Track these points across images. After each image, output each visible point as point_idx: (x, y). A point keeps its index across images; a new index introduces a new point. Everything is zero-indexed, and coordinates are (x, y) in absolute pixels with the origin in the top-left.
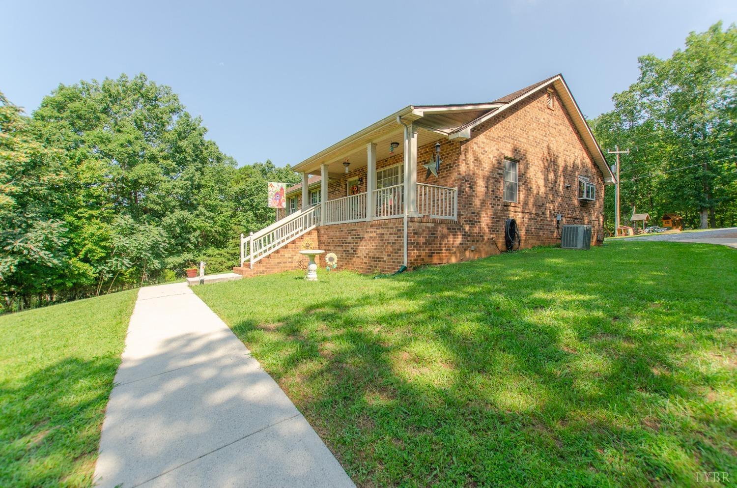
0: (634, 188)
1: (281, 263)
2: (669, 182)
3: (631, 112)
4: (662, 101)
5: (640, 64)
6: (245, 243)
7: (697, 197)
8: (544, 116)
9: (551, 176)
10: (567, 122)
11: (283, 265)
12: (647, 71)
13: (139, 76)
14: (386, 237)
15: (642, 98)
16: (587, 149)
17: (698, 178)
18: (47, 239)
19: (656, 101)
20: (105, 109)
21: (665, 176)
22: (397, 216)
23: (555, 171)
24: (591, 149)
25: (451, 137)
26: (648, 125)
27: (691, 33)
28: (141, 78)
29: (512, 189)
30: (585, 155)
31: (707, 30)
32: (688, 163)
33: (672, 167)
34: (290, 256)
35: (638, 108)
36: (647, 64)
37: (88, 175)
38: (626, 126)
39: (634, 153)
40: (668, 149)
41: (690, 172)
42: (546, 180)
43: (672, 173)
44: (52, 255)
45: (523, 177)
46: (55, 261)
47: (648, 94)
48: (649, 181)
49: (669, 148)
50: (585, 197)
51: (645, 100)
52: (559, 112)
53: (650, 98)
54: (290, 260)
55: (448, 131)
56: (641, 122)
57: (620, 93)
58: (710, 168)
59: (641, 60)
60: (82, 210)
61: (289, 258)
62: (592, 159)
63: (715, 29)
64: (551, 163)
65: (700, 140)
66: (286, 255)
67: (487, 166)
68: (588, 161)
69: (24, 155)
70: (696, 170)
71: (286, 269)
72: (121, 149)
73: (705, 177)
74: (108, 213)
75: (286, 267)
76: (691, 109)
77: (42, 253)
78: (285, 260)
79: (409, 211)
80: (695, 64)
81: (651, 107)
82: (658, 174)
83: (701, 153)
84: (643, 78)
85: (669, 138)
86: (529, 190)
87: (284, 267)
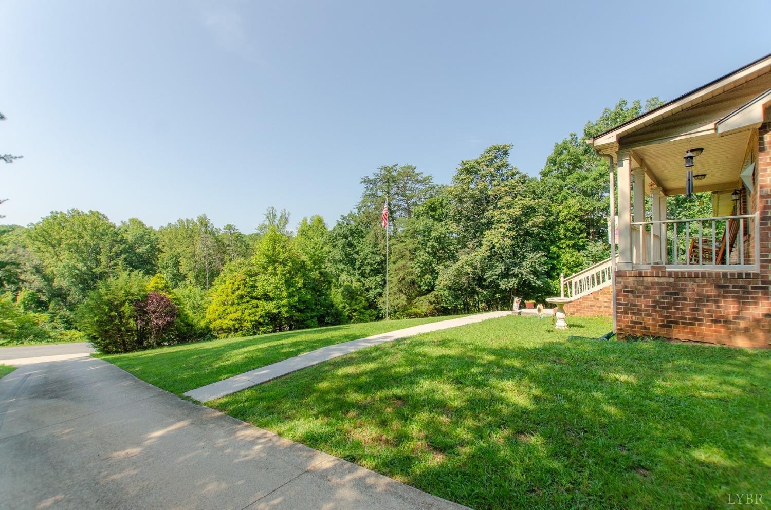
1: (594, 306)
6: (576, 283)
11: (598, 309)
18: (532, 266)
20: (586, 150)
34: (606, 299)
37: (566, 213)
44: (535, 278)
46: (539, 283)
54: (606, 304)
60: (562, 242)
61: (605, 302)
66: (601, 299)
69: (518, 210)
71: (601, 314)
72: (593, 183)
74: (582, 242)
75: (602, 312)
77: (529, 276)
78: (598, 304)
87: (599, 312)
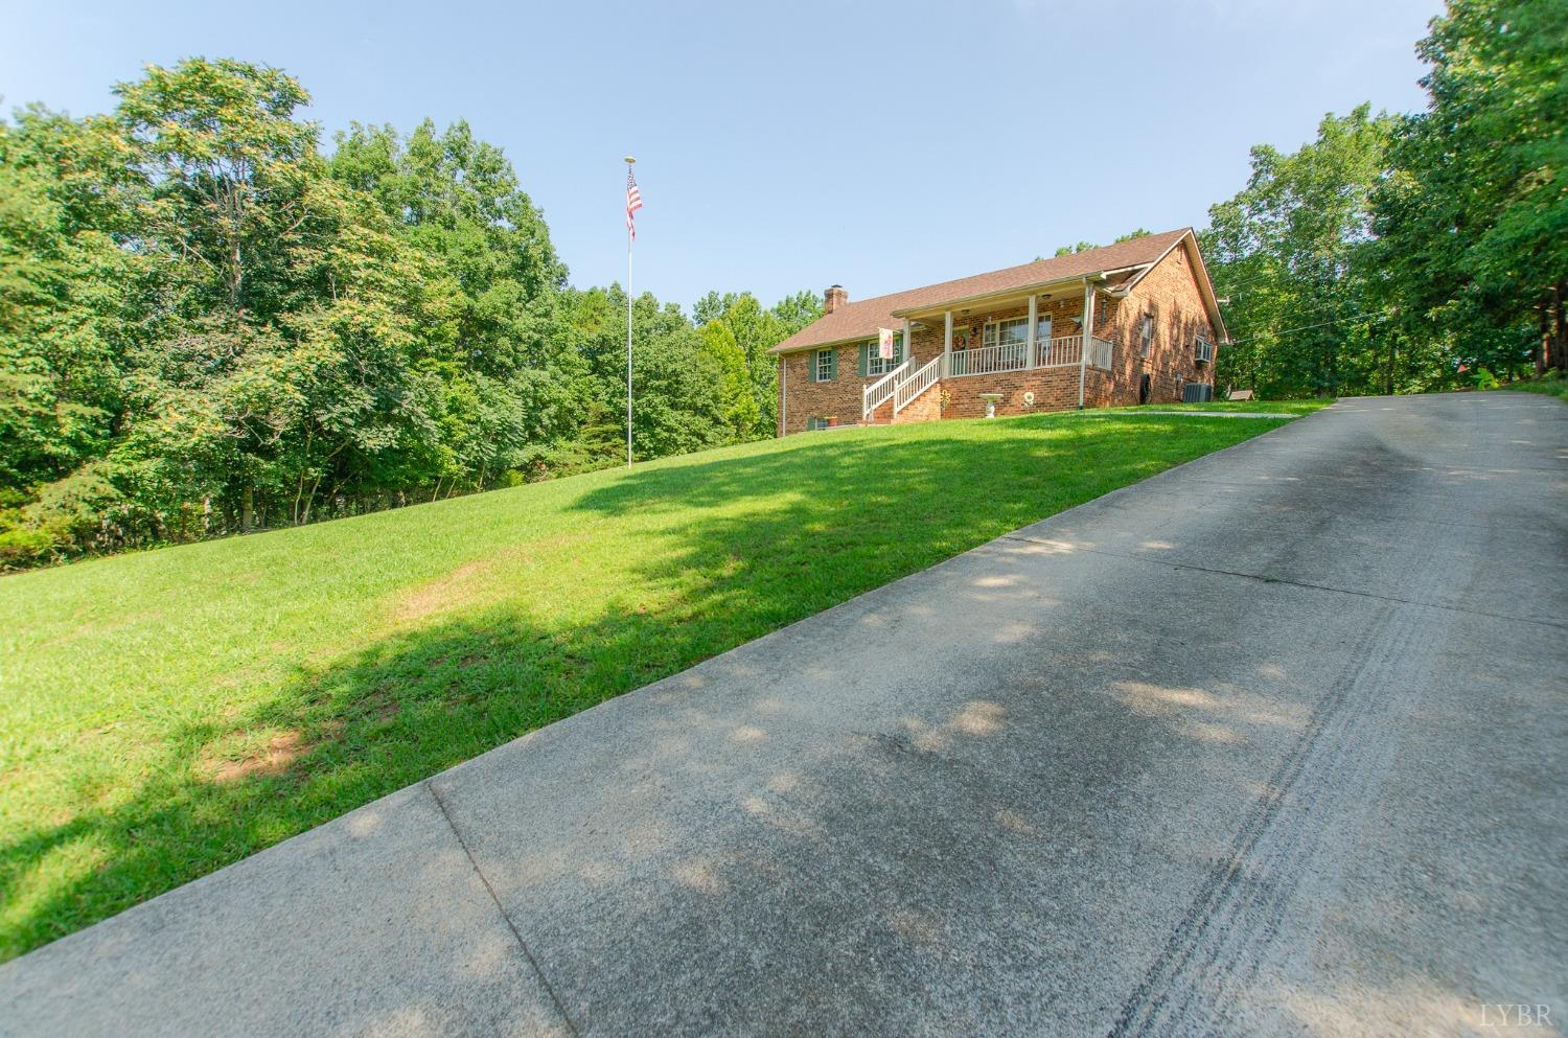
0: (1232, 357)
1: (915, 415)
2: (1281, 348)
3: (1235, 237)
4: (1279, 223)
5: (1253, 159)
7: (1316, 372)
8: (1173, 270)
9: (1175, 331)
10: (1191, 276)
11: (916, 418)
12: (1261, 171)
13: (456, 125)
14: (1054, 384)
15: (1251, 216)
16: (1205, 303)
17: (1317, 345)
19: (1271, 222)
21: (1275, 340)
22: (1073, 364)
23: (1179, 328)
24: (1209, 304)
25: (1114, 295)
26: (1257, 259)
27: (1329, 114)
28: (461, 129)
29: (1145, 342)
30: (1203, 312)
31: (1348, 114)
32: (1306, 321)
33: (1285, 327)
34: (921, 409)
35: (1245, 229)
36: (1263, 158)
38: (1227, 257)
39: (1235, 303)
40: (1282, 299)
41: (1308, 336)
42: (1171, 337)
43: (1285, 336)
45: (1154, 332)
47: (1261, 211)
48: (1253, 347)
49: (1284, 298)
50: (1202, 358)
51: (1255, 219)
52: (1185, 265)
53: (1263, 217)
55: (1112, 289)
56: (1247, 253)
57: (1220, 203)
58: (1334, 330)
59: (1255, 153)
61: (921, 411)
62: (1209, 316)
63: (1360, 114)
64: (1176, 317)
65: (1324, 289)
67: (1131, 320)
68: (1205, 318)
70: (1316, 331)
73: (1328, 343)
76: (1317, 241)
78: (917, 413)
79: (1086, 359)
80: (1327, 172)
81: (1262, 231)
82: (1267, 336)
83: (1324, 308)
84: (1255, 182)
85: (1284, 283)
86: (1158, 346)
